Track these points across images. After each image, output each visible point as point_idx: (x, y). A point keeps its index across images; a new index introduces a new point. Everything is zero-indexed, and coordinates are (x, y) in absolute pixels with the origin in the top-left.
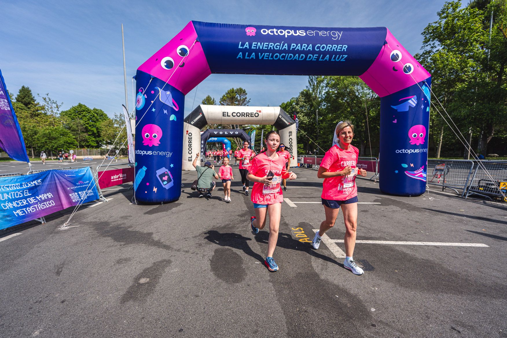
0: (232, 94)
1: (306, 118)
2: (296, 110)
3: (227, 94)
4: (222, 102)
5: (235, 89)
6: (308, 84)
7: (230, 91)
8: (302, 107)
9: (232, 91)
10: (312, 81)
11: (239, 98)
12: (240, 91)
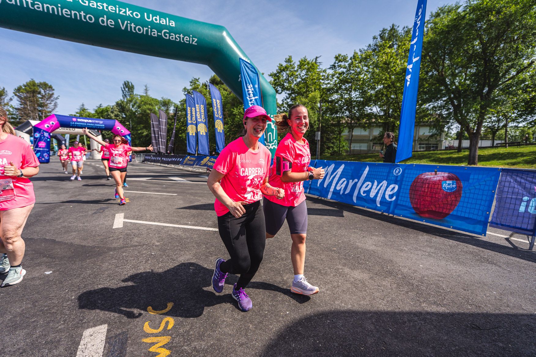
0: (32, 87)
3: (25, 86)
4: (18, 94)
6: (122, 98)
7: (30, 84)
8: (116, 116)
9: (33, 84)
10: (125, 95)
11: (42, 91)
12: (45, 86)
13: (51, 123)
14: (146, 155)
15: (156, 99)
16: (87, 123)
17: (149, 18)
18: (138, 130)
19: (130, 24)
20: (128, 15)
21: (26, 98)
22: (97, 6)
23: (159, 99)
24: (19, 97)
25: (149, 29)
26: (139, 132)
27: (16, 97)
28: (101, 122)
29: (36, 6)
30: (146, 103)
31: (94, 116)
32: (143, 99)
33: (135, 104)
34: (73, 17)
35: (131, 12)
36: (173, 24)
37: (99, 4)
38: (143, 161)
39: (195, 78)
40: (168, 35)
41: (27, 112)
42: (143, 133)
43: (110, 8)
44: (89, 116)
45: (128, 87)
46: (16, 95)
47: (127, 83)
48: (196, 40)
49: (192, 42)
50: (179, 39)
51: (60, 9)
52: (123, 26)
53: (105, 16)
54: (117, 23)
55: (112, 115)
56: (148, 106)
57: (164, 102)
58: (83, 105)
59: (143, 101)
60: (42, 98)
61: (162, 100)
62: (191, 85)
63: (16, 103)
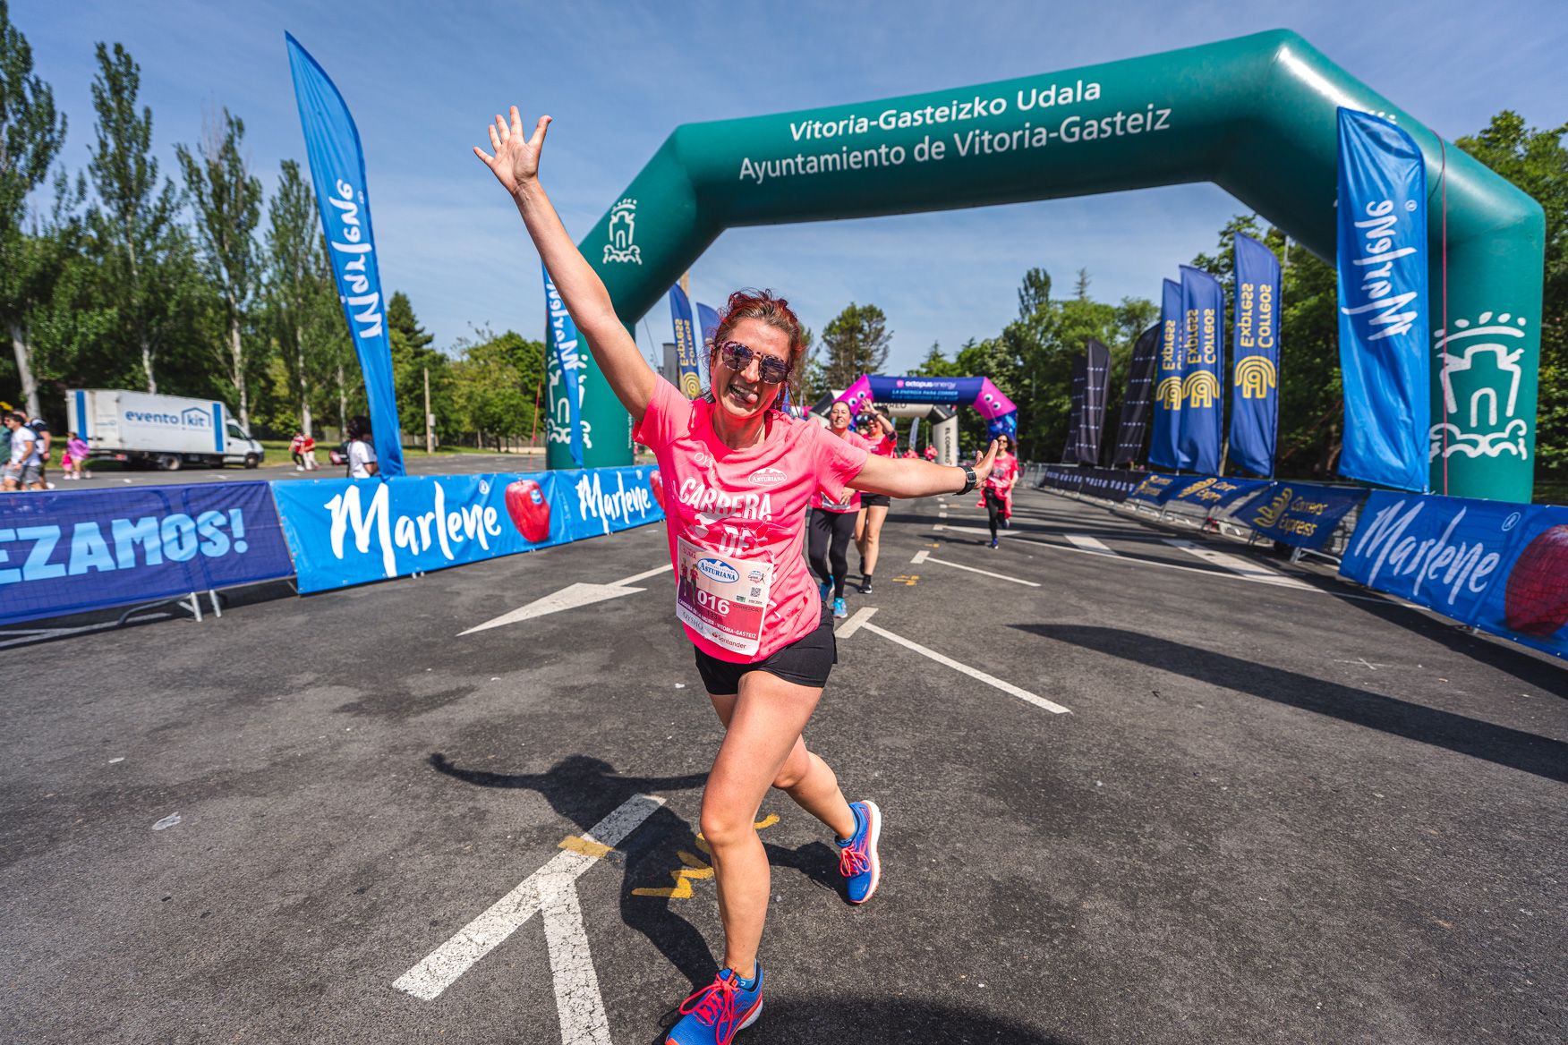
0: (851, 321)
1: (1008, 386)
2: (989, 369)
3: (840, 320)
4: (828, 338)
5: (859, 307)
6: (1018, 316)
7: (848, 313)
8: (1001, 364)
9: (852, 314)
10: (1027, 309)
11: (866, 328)
12: (872, 313)
13: (859, 395)
14: (1050, 469)
15: (1106, 307)
16: (924, 389)
17: (1026, 101)
18: (1049, 399)
19: (982, 134)
20: (976, 115)
21: (839, 344)
22: (913, 120)
23: (1116, 303)
24: (829, 343)
25: (1027, 132)
26: (1051, 404)
27: (825, 345)
28: (952, 385)
29: (808, 166)
30: (1075, 323)
31: (954, 370)
32: (1069, 311)
33: (1047, 329)
34: (867, 165)
35: (985, 103)
36: (1095, 91)
37: (916, 115)
38: (1042, 485)
39: (1241, 215)
40: (1076, 130)
41: (838, 373)
42: (1060, 406)
43: (938, 114)
44: (942, 371)
45: (1037, 284)
46: (825, 340)
47: (1033, 273)
48: (1167, 112)
49: (1154, 123)
50: (1109, 129)
51: (845, 156)
52: (963, 147)
53: (927, 138)
54: (951, 145)
55: (992, 364)
56: (1080, 330)
57: (1128, 312)
58: (936, 346)
59: (1068, 317)
60: (863, 341)
61: (1123, 305)
62: (1223, 245)
63: (824, 358)
